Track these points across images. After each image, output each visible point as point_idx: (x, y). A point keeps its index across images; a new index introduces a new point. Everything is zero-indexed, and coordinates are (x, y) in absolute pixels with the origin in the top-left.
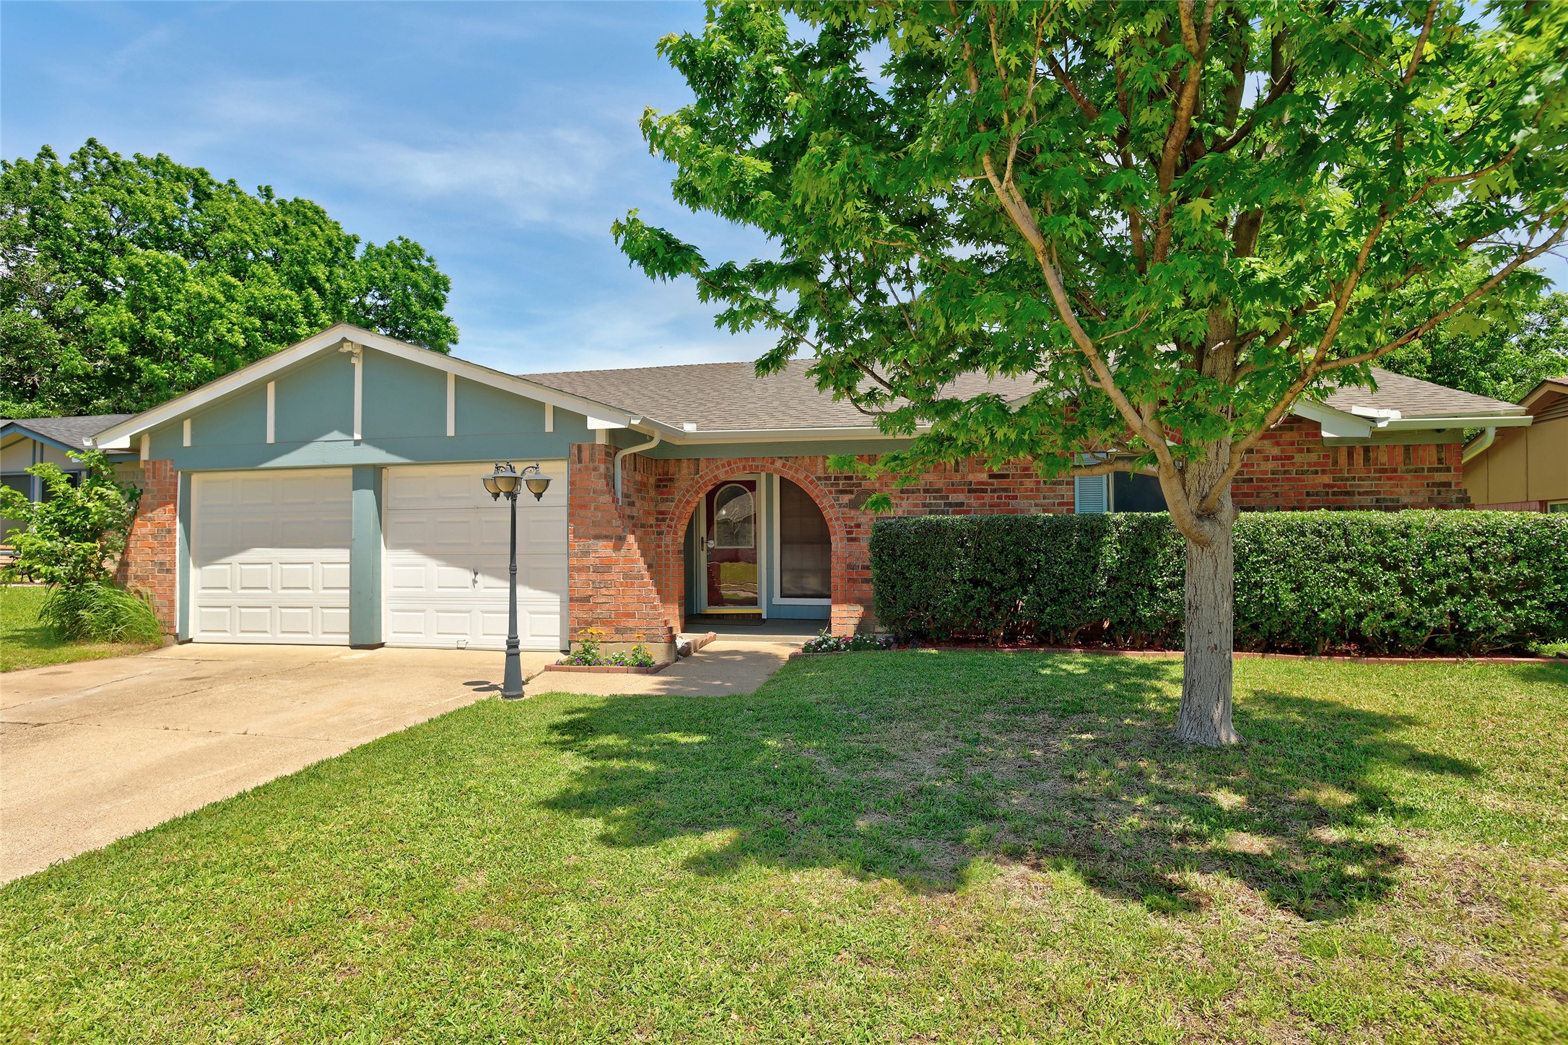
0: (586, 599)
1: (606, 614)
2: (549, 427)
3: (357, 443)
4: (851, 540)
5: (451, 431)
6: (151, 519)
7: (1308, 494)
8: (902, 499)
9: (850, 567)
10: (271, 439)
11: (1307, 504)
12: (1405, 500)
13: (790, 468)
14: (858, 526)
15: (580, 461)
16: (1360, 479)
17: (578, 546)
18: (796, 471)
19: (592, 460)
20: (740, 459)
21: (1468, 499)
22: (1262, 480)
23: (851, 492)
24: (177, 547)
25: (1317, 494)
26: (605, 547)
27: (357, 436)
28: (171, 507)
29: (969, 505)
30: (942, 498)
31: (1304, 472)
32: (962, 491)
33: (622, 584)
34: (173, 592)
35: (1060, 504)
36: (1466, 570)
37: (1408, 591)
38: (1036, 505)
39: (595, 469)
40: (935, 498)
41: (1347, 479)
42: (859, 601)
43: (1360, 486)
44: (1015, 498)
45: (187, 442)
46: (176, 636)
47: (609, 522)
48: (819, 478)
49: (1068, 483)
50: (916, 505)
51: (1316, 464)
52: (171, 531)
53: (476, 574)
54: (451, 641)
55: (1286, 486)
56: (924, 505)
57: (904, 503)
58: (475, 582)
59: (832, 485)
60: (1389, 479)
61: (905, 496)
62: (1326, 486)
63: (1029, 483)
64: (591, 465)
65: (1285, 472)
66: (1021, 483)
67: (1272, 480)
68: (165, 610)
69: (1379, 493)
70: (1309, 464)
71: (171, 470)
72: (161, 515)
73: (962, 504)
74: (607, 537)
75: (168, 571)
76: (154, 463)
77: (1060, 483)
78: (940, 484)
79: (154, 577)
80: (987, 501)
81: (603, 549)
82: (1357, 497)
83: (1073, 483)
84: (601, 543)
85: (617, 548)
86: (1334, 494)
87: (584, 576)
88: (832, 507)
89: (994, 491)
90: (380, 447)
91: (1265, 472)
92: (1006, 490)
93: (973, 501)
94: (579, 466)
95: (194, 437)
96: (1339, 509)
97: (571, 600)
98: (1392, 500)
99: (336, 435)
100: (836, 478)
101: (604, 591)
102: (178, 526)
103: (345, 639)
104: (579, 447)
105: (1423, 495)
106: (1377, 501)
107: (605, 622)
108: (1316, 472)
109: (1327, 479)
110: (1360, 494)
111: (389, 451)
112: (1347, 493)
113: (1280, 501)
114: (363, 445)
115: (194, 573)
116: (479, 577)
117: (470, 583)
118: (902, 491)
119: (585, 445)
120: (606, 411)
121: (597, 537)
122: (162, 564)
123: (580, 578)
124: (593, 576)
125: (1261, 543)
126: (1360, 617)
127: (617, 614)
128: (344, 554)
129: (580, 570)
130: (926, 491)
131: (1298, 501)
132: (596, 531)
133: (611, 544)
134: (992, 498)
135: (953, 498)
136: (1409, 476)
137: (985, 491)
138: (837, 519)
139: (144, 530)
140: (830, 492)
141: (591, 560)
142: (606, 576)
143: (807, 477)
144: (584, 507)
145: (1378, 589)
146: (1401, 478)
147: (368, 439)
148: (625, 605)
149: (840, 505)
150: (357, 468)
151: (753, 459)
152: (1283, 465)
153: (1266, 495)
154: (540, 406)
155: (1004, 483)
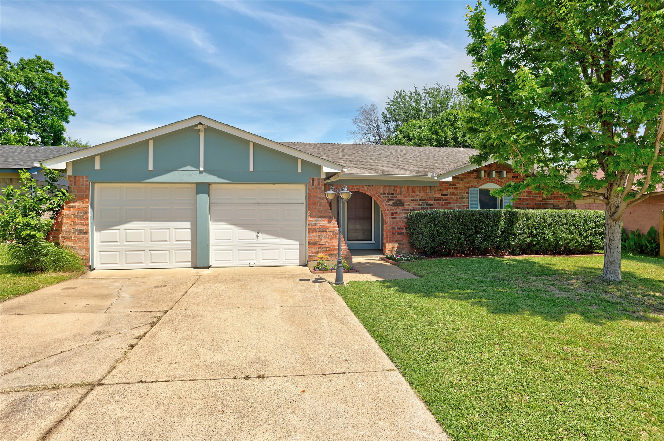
0: (316, 243)
1: (324, 249)
2: (300, 169)
3: (201, 172)
4: (393, 218)
5: (251, 169)
6: (73, 207)
7: (536, 204)
8: (412, 203)
9: (393, 228)
10: (151, 168)
11: (536, 207)
12: (561, 206)
13: (370, 190)
14: (396, 213)
15: (313, 185)
16: (549, 199)
17: (312, 221)
18: (373, 191)
19: (319, 185)
20: (350, 185)
21: (576, 206)
22: (523, 199)
23: (393, 200)
24: (90, 221)
25: (538, 204)
26: (324, 221)
27: (201, 169)
28: (87, 200)
29: (435, 205)
30: (425, 203)
31: (535, 197)
32: (432, 200)
33: (331, 236)
34: (88, 244)
35: (464, 206)
36: (595, 228)
37: (580, 234)
38: (457, 206)
39: (320, 188)
40: (423, 203)
41: (546, 199)
42: (396, 241)
43: (549, 201)
44: (450, 203)
45: (97, 167)
46: (90, 267)
47: (326, 211)
48: (381, 194)
49: (467, 198)
50: (416, 205)
51: (538, 194)
52: (86, 213)
53: (258, 233)
54: (247, 263)
55: (530, 201)
56: (419, 205)
57: (412, 204)
58: (258, 236)
59: (386, 197)
60: (556, 199)
61: (413, 201)
62: (540, 201)
63: (454, 198)
64: (318, 187)
65: (530, 196)
66: (452, 198)
67: (526, 199)
68: (83, 254)
69: (554, 204)
70: (536, 194)
71: (87, 181)
72: (79, 204)
73: (432, 205)
74: (325, 217)
75: (85, 234)
76: (75, 178)
77: (464, 198)
78: (425, 197)
79: (75, 237)
80: (441, 204)
81: (324, 222)
82: (548, 205)
83: (468, 198)
84: (322, 219)
85: (329, 221)
86: (542, 204)
87: (315, 233)
88: (386, 205)
89: (443, 200)
90: (214, 175)
91: (524, 196)
92: (447, 200)
93: (436, 204)
94: (312, 187)
95: (101, 165)
96: (545, 209)
97: (309, 243)
98: (557, 206)
99: (189, 168)
100: (388, 194)
101: (324, 239)
102: (90, 210)
103: (189, 265)
104: (313, 179)
105: (564, 205)
106: (554, 206)
107: (324, 252)
108: (538, 197)
109: (540, 199)
110: (549, 204)
111: (219, 176)
112: (546, 204)
113: (528, 206)
114: (204, 174)
115: (96, 235)
116: (260, 235)
117: (255, 237)
118: (412, 200)
119: (316, 178)
120: (331, 164)
121: (321, 217)
122: (80, 230)
123: (313, 234)
124: (319, 233)
125: (545, 220)
126: (569, 242)
127: (329, 249)
128: (188, 225)
129: (313, 231)
130: (420, 200)
131: (533, 206)
132: (319, 214)
133: (327, 220)
134: (442, 203)
135: (430, 203)
136: (561, 198)
137: (440, 200)
138: (388, 210)
139: (68, 212)
140: (385, 200)
141: (318, 227)
142: (325, 233)
143: (376, 194)
144: (315, 204)
145: (573, 234)
146: (559, 199)
147: (206, 171)
148: (333, 245)
149: (389, 205)
150: (198, 184)
151: (356, 186)
152: (529, 194)
153: (524, 204)
154: (295, 159)
155: (446, 198)
